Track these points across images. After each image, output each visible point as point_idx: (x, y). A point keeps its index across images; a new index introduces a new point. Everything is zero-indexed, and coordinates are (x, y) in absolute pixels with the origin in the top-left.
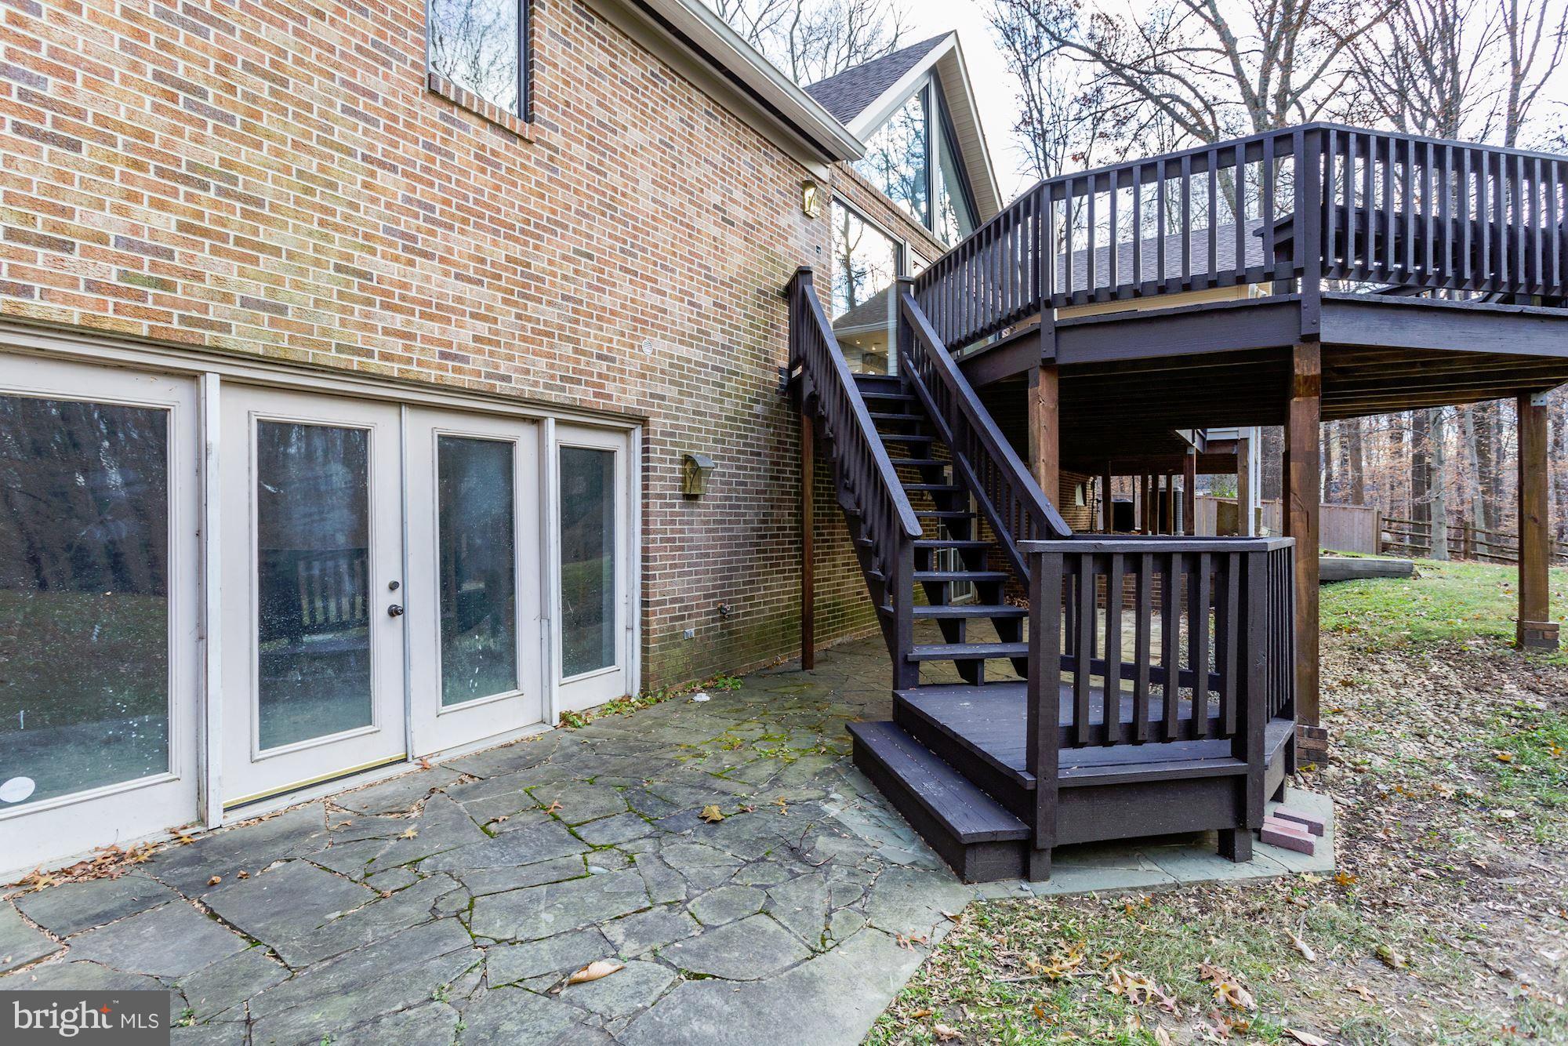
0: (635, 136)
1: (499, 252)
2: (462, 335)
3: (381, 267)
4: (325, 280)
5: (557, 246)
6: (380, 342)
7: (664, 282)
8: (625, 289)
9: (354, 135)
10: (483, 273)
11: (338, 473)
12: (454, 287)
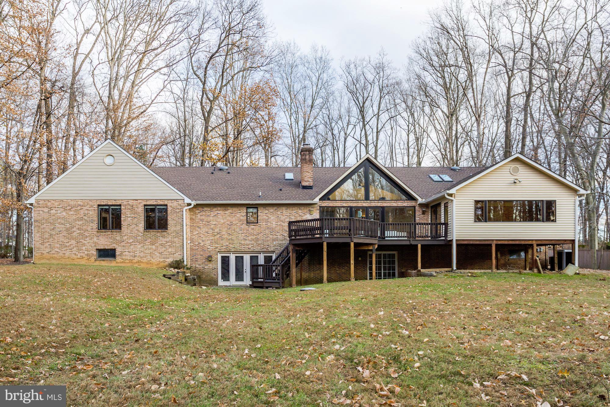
0: (273, 218)
1: (254, 237)
2: (250, 246)
3: (243, 242)
4: (238, 245)
5: (261, 235)
6: (243, 248)
7: (278, 234)
8: (271, 236)
9: (241, 232)
10: (253, 240)
11: (241, 260)
12: (249, 242)
